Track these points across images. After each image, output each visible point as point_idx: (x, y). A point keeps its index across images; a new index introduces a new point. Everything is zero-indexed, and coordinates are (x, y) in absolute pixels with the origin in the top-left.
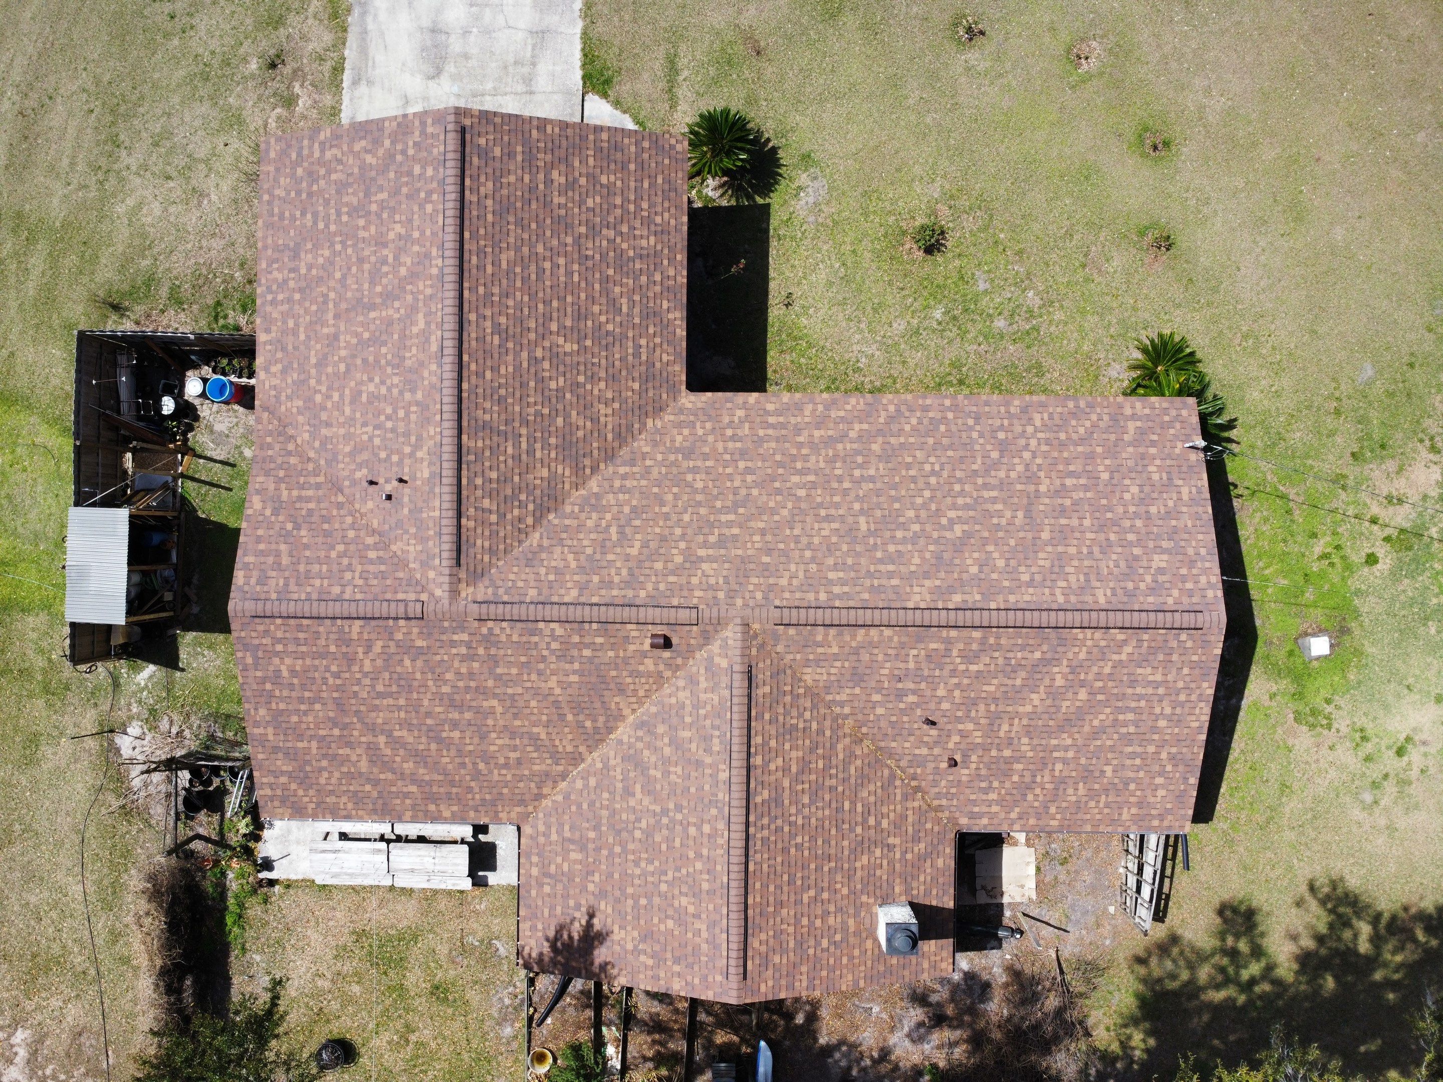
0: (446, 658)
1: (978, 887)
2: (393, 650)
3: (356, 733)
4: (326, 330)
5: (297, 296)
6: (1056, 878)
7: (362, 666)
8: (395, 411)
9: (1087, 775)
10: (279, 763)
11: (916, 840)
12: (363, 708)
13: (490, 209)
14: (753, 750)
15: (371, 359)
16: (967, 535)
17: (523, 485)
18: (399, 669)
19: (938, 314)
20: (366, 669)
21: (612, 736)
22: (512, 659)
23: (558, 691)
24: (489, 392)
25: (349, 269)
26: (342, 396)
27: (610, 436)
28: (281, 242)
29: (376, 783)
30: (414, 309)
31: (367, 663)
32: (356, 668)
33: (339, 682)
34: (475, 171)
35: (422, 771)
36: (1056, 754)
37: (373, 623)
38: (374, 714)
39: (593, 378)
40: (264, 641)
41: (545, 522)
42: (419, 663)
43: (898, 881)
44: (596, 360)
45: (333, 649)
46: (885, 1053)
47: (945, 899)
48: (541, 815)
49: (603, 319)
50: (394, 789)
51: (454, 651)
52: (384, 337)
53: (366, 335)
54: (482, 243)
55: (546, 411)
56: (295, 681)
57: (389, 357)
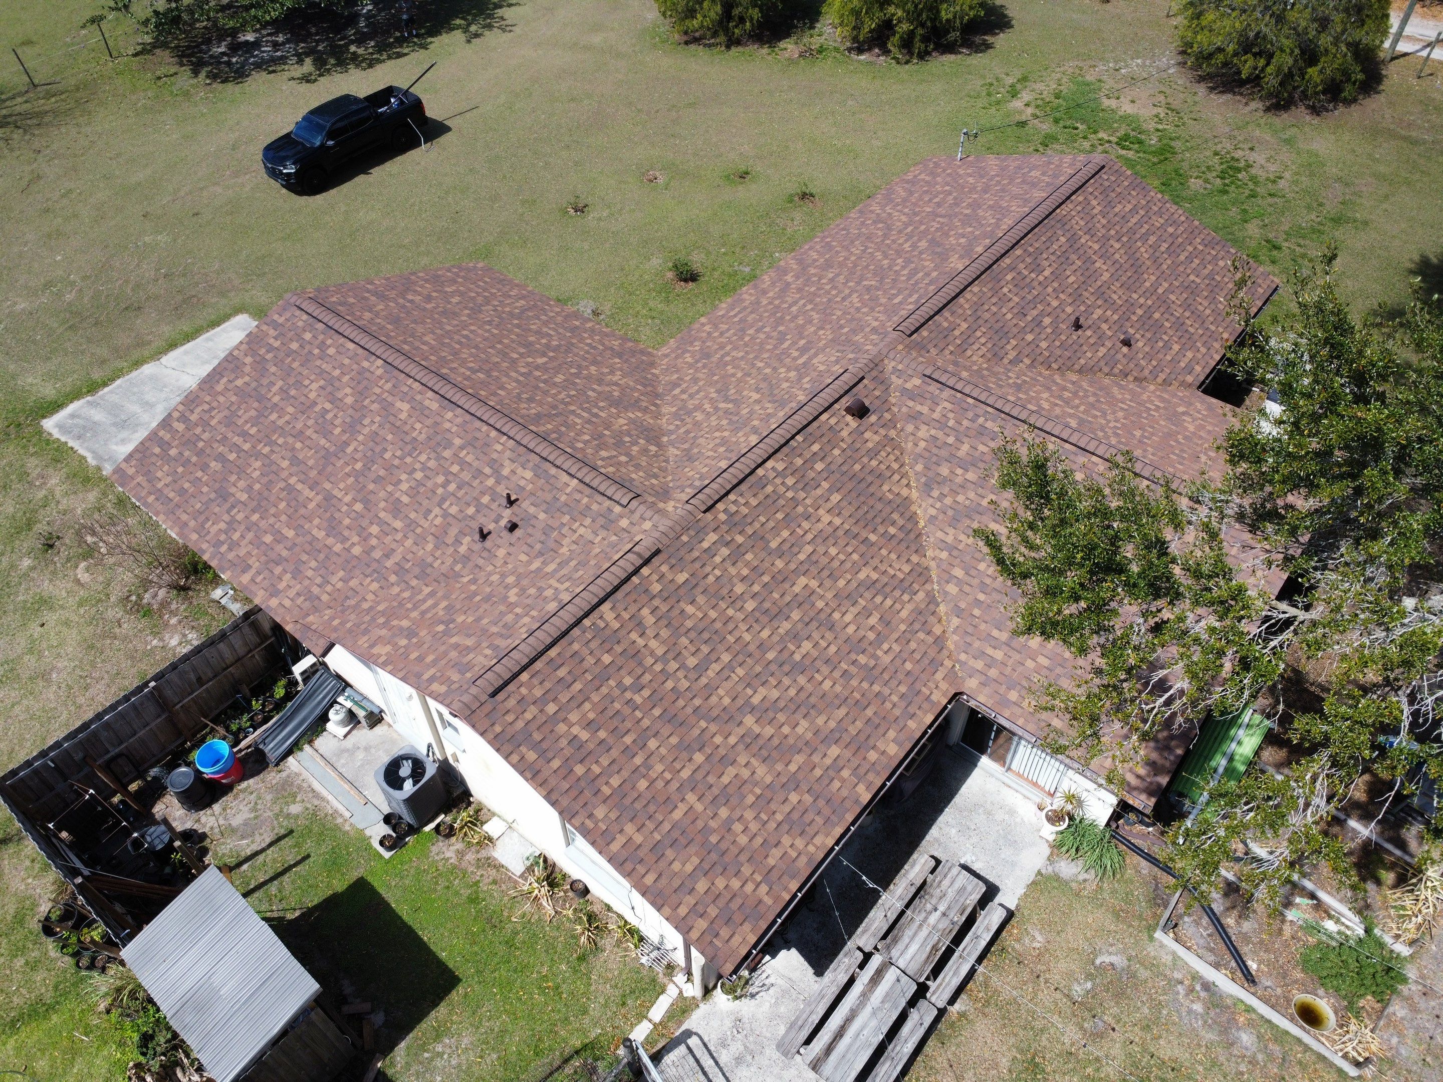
0: (717, 572)
2: (664, 608)
3: (718, 740)
4: (311, 506)
5: (255, 517)
7: (652, 653)
8: (447, 473)
9: (1191, 290)
10: (676, 866)
12: (697, 702)
13: (384, 323)
15: (382, 473)
16: (931, 241)
17: (617, 433)
18: (689, 624)
20: (660, 652)
21: (922, 523)
22: (771, 524)
23: (837, 521)
24: (514, 399)
25: (293, 449)
26: (382, 523)
27: (639, 387)
28: (198, 506)
29: (793, 783)
30: (387, 408)
31: (653, 644)
32: (649, 661)
33: (646, 693)
35: (820, 721)
36: (1160, 291)
37: (619, 594)
38: (714, 699)
39: (581, 367)
40: (528, 716)
41: (665, 441)
42: (701, 600)
44: (570, 360)
45: (607, 659)
48: (963, 657)
49: (544, 341)
50: (818, 772)
51: (718, 559)
52: (378, 449)
53: (359, 466)
55: (573, 393)
56: (602, 734)
57: (398, 453)
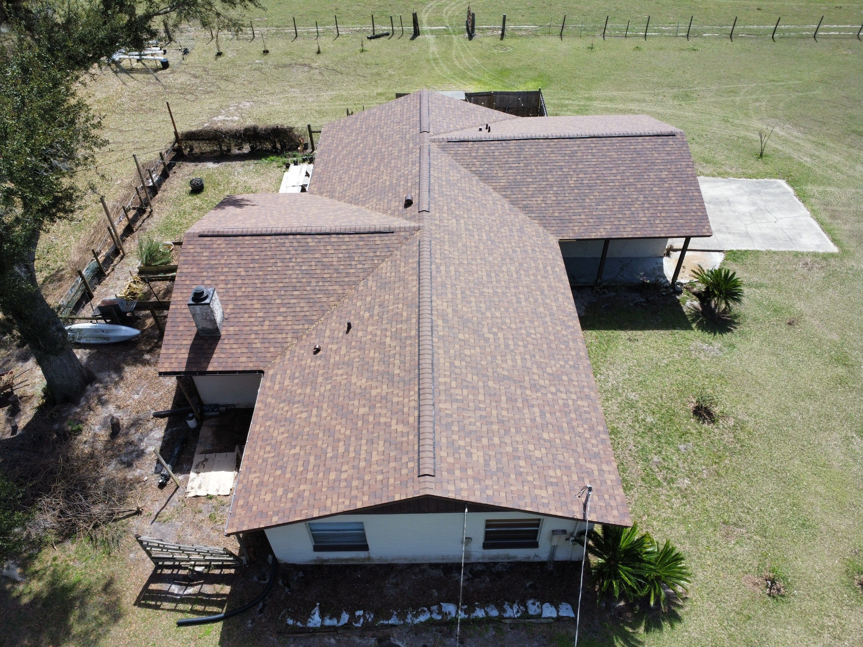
0: (400, 145)
1: (207, 456)
2: (404, 131)
3: (363, 134)
6: (200, 512)
9: (293, 437)
11: (264, 340)
12: (375, 132)
13: (636, 147)
14: (341, 236)
16: (487, 340)
17: (492, 166)
18: (394, 135)
19: (649, 419)
20: (395, 127)
21: (353, 205)
22: (399, 163)
23: (381, 181)
24: (540, 150)
27: (525, 202)
31: (398, 127)
33: (389, 123)
34: (653, 140)
36: (315, 411)
37: (418, 122)
38: (372, 136)
39: (556, 194)
41: (473, 175)
42: (397, 139)
43: (237, 329)
44: (567, 195)
45: (405, 117)
46: (103, 403)
47: (216, 364)
49: (592, 197)
51: (404, 146)
54: (618, 145)
55: (534, 174)
